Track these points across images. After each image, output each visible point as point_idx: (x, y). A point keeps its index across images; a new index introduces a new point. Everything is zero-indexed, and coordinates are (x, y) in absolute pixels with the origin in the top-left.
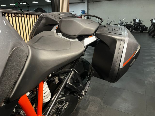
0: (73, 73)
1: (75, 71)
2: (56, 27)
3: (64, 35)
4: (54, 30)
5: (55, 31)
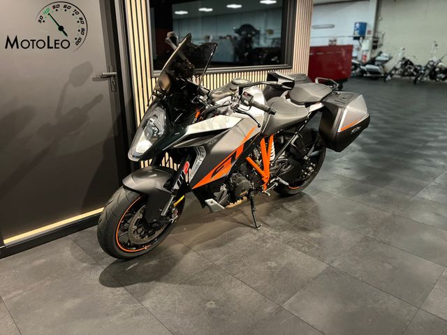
0: (297, 137)
1: (299, 135)
2: (286, 93)
3: (292, 101)
4: (283, 96)
5: (285, 97)
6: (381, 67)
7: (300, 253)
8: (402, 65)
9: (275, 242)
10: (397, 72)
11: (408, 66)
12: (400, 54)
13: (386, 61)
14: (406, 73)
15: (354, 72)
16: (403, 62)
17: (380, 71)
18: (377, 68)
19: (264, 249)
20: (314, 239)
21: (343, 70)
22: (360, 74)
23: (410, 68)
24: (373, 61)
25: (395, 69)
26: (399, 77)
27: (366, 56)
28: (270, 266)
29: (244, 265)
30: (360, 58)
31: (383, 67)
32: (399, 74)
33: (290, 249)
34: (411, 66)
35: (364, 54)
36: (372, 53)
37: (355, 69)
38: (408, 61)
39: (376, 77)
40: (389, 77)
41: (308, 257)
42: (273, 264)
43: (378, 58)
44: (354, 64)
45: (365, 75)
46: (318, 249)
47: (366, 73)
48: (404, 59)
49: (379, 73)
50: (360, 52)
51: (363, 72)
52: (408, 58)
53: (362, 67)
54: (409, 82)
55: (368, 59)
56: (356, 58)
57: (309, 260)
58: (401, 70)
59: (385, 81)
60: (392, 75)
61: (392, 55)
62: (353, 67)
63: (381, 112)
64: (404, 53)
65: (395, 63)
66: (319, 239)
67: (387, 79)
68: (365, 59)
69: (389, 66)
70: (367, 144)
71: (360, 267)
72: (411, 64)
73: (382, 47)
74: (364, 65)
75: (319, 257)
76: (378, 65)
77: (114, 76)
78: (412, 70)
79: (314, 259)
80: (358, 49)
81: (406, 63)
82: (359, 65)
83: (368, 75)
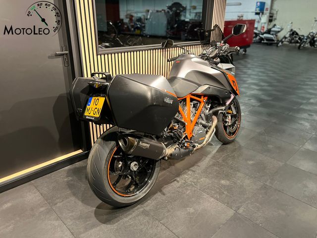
6: (275, 36)
7: (212, 199)
8: (290, 35)
9: (193, 189)
10: (286, 40)
11: (295, 35)
12: (289, 27)
13: (279, 32)
14: (293, 41)
15: (254, 39)
16: (291, 33)
17: (274, 39)
18: (272, 36)
19: (185, 195)
20: (224, 186)
21: (247, 37)
22: (259, 41)
23: (296, 37)
24: (269, 32)
25: (285, 38)
26: (288, 43)
27: (264, 27)
28: (189, 212)
29: (169, 211)
30: (259, 29)
31: (276, 36)
32: (287, 41)
33: (205, 196)
34: (297, 36)
35: (263, 25)
36: (268, 25)
37: (256, 37)
38: (295, 32)
39: (270, 43)
40: (280, 44)
41: (220, 204)
42: (191, 210)
43: (273, 29)
44: (256, 33)
45: (263, 42)
46: (227, 196)
47: (264, 40)
48: (292, 30)
49: (273, 40)
50: (260, 24)
51: (262, 39)
52: (294, 29)
53: (261, 36)
54: (295, 47)
55: (265, 30)
56: (257, 28)
57: (221, 206)
58: (289, 38)
59: (277, 46)
60: (282, 42)
61: (283, 27)
62: (254, 35)
63: (274, 72)
64: (292, 26)
65: (285, 33)
66: (228, 186)
67: (279, 45)
68: (263, 30)
69: (281, 35)
70: (264, 100)
71: (260, 214)
72: (297, 34)
73: (276, 21)
74: (263, 34)
75: (228, 204)
76: (272, 34)
77: (66, 54)
78: (297, 39)
79: (224, 206)
80: (259, 22)
81: (293, 33)
82: (259, 34)
83: (265, 41)
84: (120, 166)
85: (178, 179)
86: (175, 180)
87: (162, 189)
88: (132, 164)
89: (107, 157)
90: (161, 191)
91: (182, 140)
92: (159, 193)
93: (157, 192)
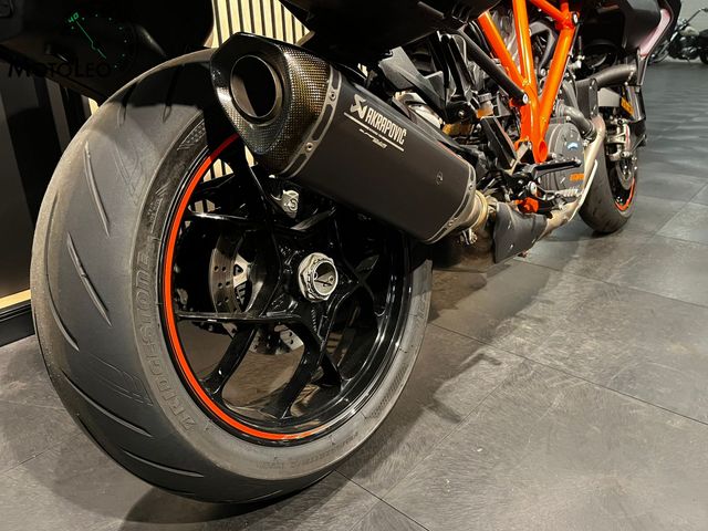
84: (239, 280)
85: (491, 352)
86: (481, 357)
87: (438, 396)
88: (309, 266)
89: (152, 196)
90: (436, 406)
91: (519, 168)
92: (430, 417)
93: (419, 413)
